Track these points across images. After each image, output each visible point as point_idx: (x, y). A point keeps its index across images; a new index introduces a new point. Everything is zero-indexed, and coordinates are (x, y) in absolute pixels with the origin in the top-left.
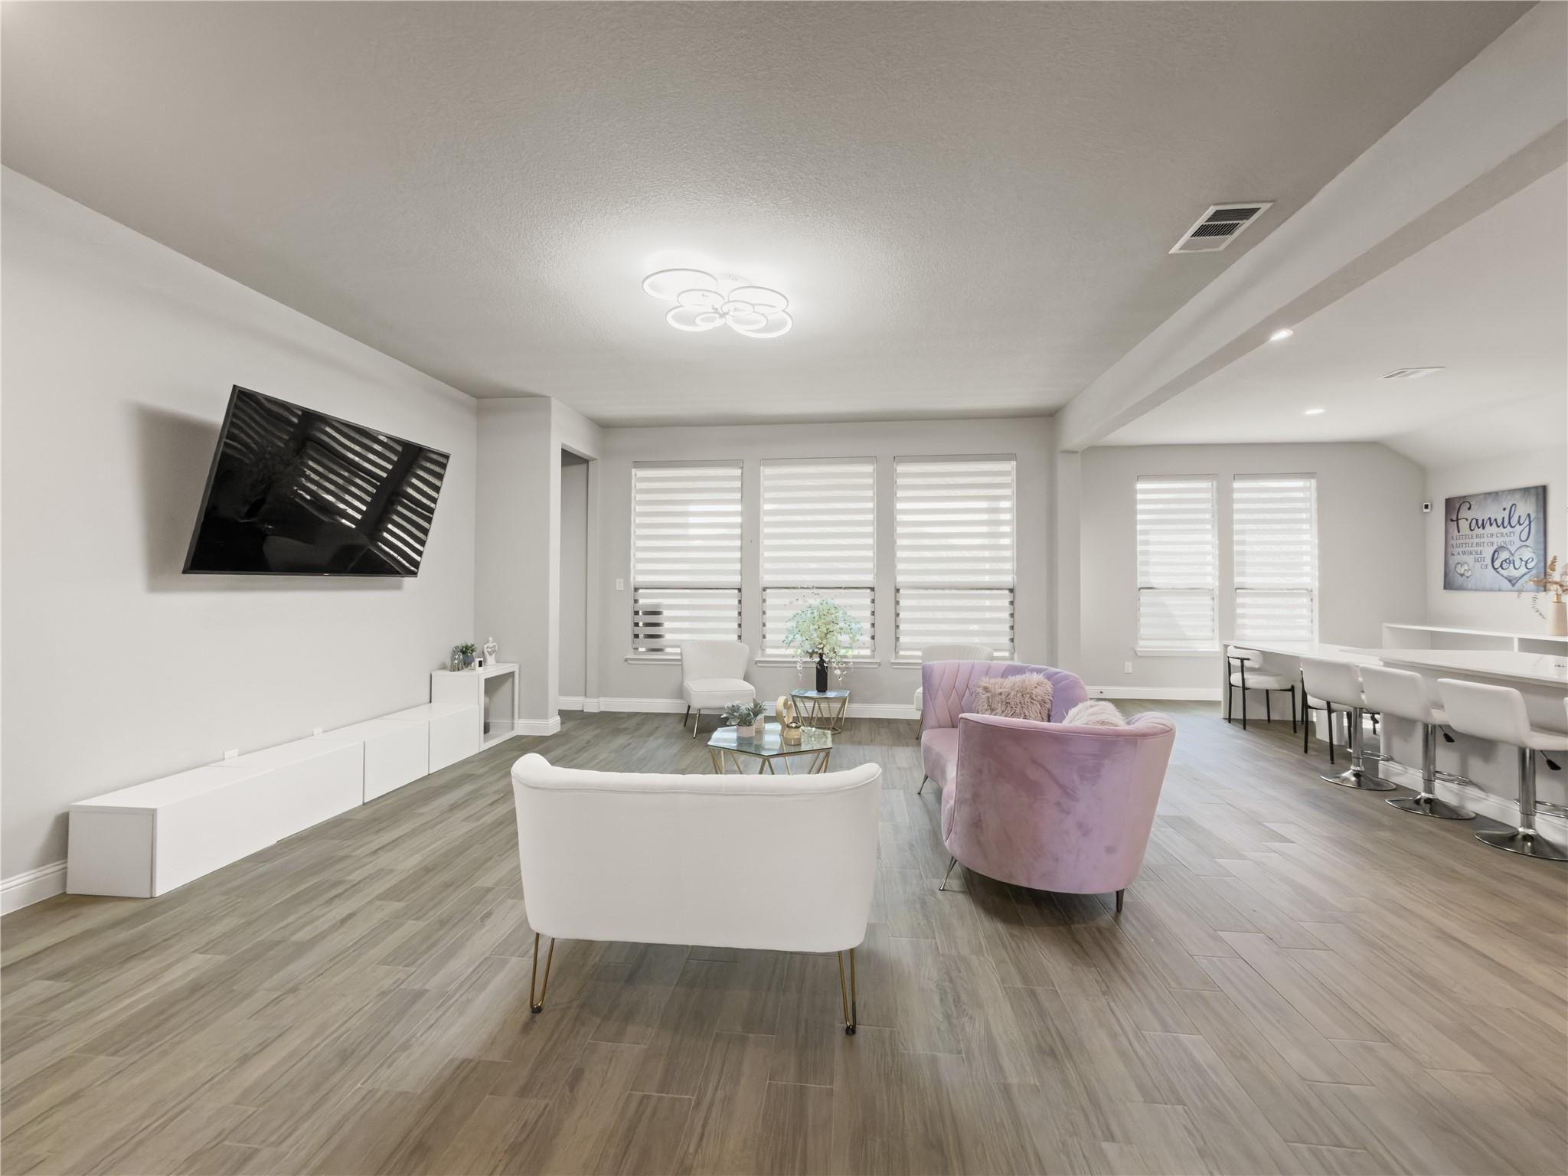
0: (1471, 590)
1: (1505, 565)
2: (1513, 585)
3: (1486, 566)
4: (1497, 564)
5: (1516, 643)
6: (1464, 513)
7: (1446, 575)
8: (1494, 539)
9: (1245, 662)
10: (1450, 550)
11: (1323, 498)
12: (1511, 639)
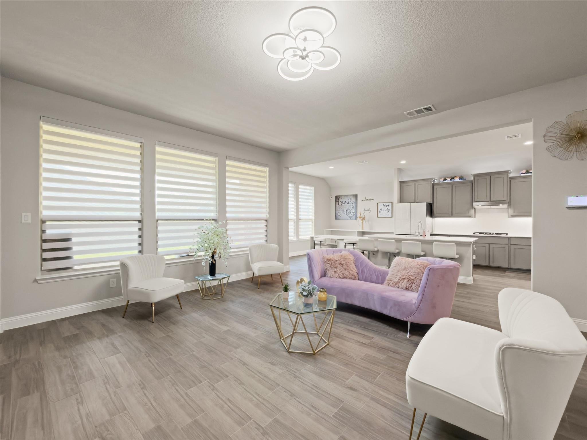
0: (341, 220)
1: (349, 213)
2: (351, 218)
3: (345, 213)
4: (347, 213)
5: (356, 232)
6: (340, 200)
7: (335, 216)
8: (347, 207)
9: (322, 242)
10: (336, 209)
11: (316, 193)
12: (355, 231)
